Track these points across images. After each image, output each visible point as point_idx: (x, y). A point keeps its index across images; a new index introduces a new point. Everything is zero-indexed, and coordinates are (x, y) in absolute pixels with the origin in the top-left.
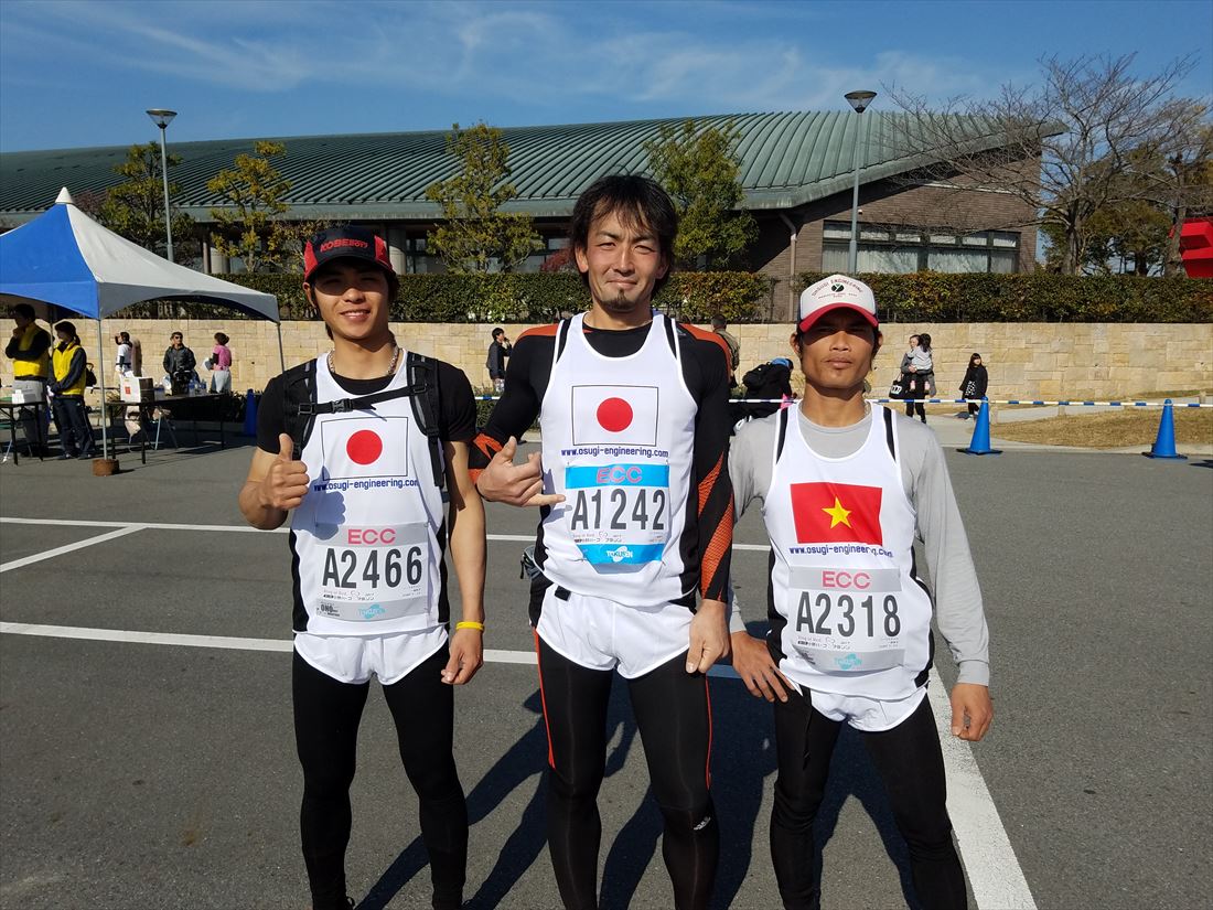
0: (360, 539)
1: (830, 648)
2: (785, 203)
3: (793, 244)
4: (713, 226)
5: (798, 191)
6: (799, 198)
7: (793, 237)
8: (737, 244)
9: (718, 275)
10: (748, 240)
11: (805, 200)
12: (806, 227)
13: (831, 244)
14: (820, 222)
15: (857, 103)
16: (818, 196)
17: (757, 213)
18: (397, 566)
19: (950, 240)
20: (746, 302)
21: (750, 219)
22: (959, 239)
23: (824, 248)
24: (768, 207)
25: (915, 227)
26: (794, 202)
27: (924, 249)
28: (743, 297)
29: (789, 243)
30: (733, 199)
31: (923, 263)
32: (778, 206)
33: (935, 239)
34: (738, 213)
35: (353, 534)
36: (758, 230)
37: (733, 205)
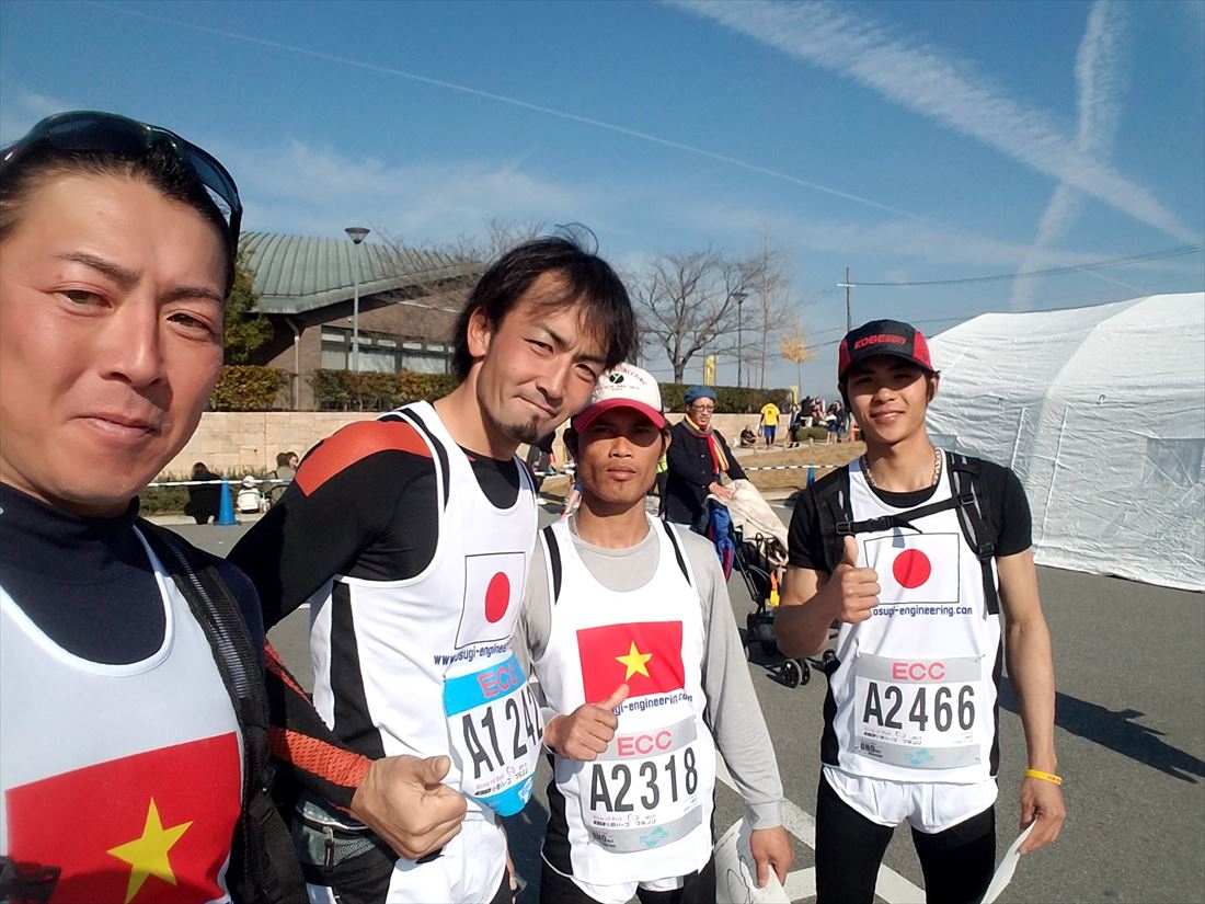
0: (907, 674)
1: (633, 825)
2: (290, 310)
3: (296, 344)
4: (234, 326)
5: (300, 301)
6: (302, 306)
7: (297, 338)
8: (255, 342)
9: (243, 368)
10: (265, 339)
11: (306, 309)
12: (306, 330)
13: (327, 345)
14: (319, 327)
15: (355, 236)
16: (317, 306)
17: (270, 316)
18: (947, 707)
19: (417, 347)
20: (268, 393)
21: (266, 322)
22: (424, 346)
23: (323, 349)
24: (276, 311)
25: (392, 335)
26: (298, 309)
27: (400, 353)
28: (267, 388)
29: (293, 342)
30: (251, 304)
31: (399, 362)
32: (284, 311)
33: (406, 346)
34: (256, 315)
35: (898, 668)
36: (272, 331)
37: (249, 309)
